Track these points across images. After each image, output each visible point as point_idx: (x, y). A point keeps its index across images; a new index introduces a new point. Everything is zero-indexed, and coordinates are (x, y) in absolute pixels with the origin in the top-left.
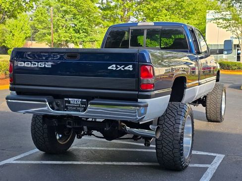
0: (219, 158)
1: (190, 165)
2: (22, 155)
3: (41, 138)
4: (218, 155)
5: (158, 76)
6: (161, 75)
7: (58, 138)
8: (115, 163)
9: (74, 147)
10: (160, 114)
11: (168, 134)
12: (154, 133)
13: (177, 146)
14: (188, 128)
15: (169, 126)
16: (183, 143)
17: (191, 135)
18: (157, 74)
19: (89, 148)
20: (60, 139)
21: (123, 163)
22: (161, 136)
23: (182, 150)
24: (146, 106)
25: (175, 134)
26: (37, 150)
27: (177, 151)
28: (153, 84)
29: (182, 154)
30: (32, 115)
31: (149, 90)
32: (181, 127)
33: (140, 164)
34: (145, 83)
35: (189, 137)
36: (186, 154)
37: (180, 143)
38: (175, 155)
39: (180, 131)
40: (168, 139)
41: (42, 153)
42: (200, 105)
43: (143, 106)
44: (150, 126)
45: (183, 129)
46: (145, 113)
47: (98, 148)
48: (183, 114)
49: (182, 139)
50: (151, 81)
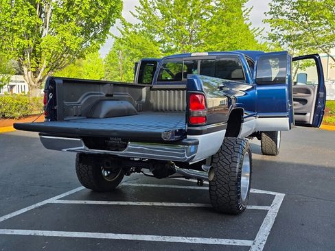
0: (279, 198)
1: (249, 207)
2: (67, 194)
3: (86, 175)
4: (277, 194)
5: (212, 108)
6: (215, 108)
7: (106, 174)
8: (165, 204)
9: (124, 184)
10: (214, 152)
11: (223, 174)
12: (207, 175)
13: (234, 188)
14: (246, 166)
15: (224, 164)
16: (240, 184)
17: (248, 174)
18: (210, 105)
19: (140, 185)
20: (108, 175)
21: (173, 204)
22: (216, 176)
23: (239, 192)
24: (197, 143)
25: (232, 174)
26: (83, 188)
27: (233, 193)
28: (206, 117)
29: (239, 197)
30: (76, 154)
31: (200, 124)
32: (238, 166)
33: (193, 205)
34: (195, 115)
35: (246, 176)
36: (244, 195)
37: (236, 184)
38: (232, 197)
39: (237, 170)
40: (223, 179)
41: (89, 190)
42: (255, 138)
43: (192, 144)
44: (203, 166)
45: (240, 168)
46: (196, 152)
47: (149, 185)
48: (240, 151)
49: (239, 180)
50: (203, 113)
